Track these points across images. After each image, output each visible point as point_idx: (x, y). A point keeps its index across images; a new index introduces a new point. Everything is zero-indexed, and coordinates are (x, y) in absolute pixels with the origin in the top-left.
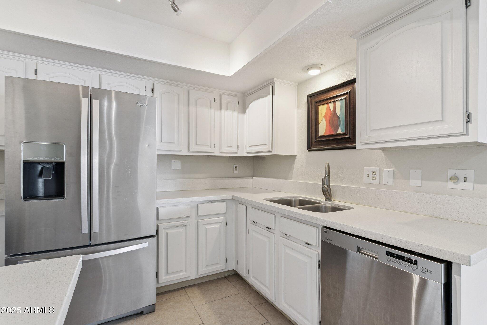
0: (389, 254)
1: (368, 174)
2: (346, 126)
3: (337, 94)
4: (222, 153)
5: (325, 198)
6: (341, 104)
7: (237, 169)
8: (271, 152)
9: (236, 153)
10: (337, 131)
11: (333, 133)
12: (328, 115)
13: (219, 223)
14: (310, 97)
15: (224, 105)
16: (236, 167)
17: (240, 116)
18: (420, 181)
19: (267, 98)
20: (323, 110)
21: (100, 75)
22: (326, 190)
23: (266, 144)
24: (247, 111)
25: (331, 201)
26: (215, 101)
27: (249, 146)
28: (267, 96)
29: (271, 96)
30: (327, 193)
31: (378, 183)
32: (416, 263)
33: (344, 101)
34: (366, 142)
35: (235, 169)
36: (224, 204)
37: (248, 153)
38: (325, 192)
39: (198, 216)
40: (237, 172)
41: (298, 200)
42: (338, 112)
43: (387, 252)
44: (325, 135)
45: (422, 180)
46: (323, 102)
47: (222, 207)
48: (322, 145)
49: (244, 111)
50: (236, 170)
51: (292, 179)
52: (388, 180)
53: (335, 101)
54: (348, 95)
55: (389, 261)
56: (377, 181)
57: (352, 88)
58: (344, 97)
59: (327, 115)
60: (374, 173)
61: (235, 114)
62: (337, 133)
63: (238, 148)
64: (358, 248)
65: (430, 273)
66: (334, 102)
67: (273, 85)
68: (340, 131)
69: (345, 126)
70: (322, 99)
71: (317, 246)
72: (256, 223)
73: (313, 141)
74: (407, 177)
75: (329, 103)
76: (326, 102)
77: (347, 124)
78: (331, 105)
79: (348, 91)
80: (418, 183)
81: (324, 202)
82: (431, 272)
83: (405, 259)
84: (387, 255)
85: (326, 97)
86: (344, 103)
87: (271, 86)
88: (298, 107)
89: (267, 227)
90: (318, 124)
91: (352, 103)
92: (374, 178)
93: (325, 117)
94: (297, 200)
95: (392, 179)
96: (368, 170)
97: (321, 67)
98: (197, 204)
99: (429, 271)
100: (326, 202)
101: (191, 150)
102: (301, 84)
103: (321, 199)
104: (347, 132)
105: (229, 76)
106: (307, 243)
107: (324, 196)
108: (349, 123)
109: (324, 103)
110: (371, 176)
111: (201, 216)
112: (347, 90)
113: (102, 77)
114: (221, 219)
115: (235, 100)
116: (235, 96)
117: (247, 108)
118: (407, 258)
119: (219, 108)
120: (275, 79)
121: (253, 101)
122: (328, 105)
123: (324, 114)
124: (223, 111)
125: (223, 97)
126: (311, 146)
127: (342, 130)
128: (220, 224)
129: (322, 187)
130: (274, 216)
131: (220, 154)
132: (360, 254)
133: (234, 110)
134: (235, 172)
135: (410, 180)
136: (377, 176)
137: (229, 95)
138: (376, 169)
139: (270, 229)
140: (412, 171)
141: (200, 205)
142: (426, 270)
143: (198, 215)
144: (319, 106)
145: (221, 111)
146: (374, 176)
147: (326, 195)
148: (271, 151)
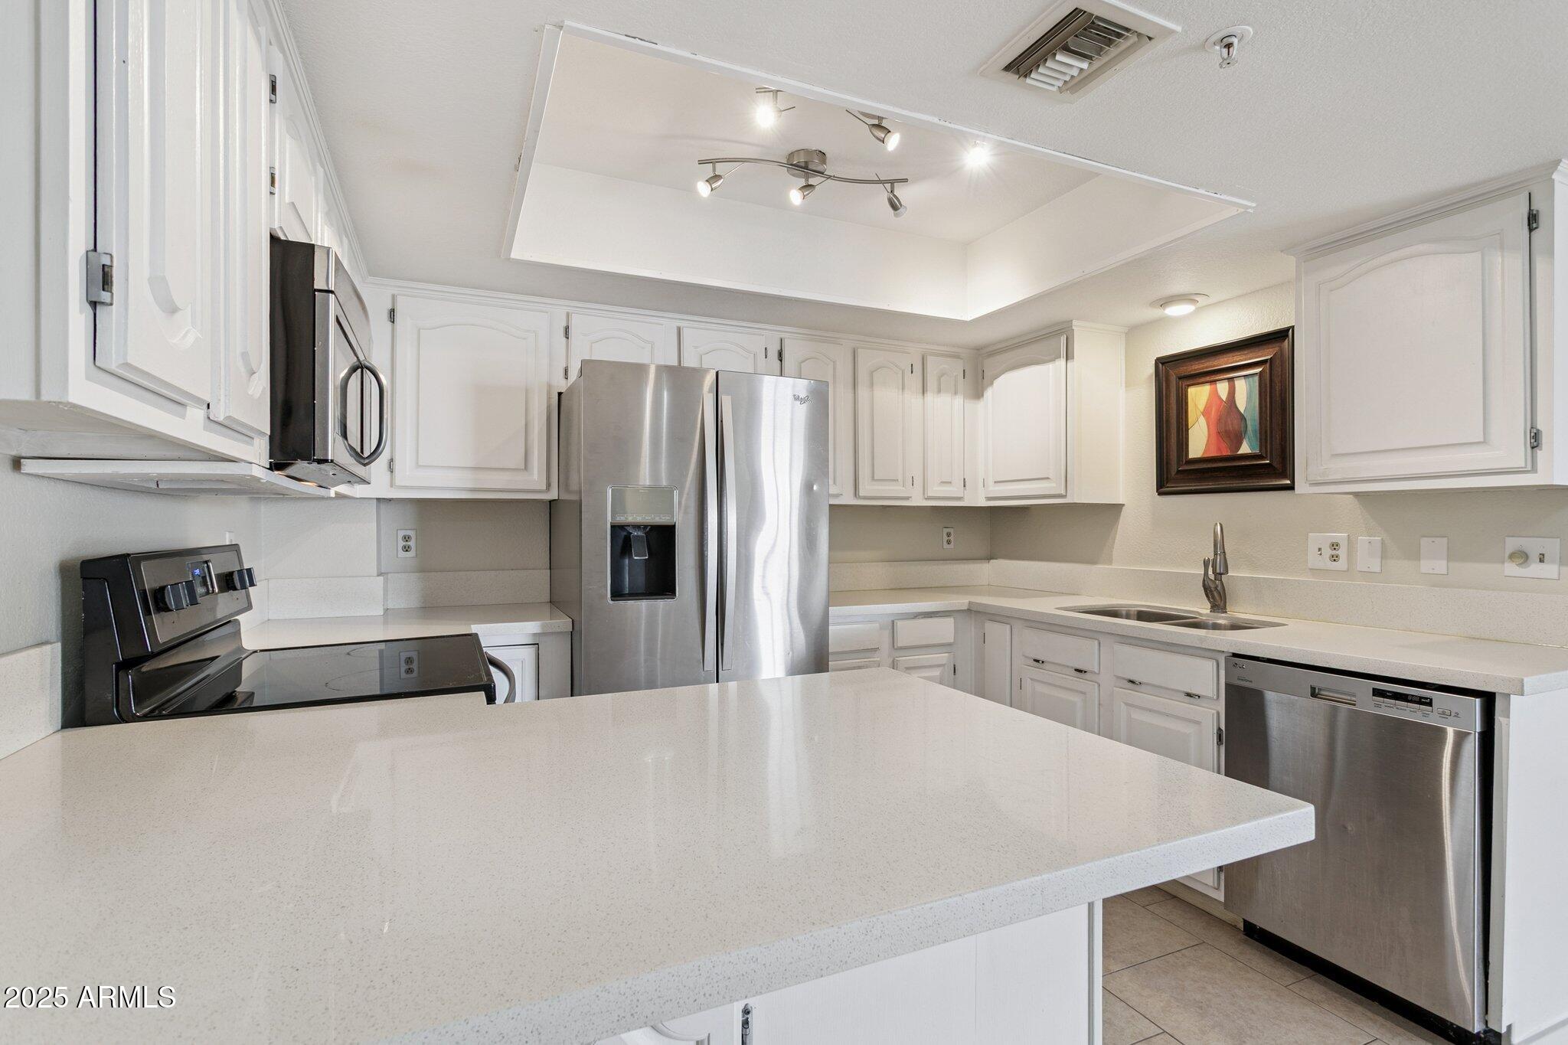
0: (1377, 693)
1: (1320, 549)
2: (1264, 437)
3: (1238, 361)
4: (929, 498)
5: (1209, 606)
6: (1250, 385)
7: (951, 538)
8: (1064, 496)
9: (960, 499)
10: (1238, 448)
11: (1227, 453)
12: (1214, 409)
13: (939, 666)
14: (1163, 364)
15: (932, 382)
16: (949, 535)
17: (970, 405)
18: (1444, 562)
19: (1051, 366)
20: (1199, 396)
21: (679, 330)
22: (1212, 586)
23: (1048, 478)
24: (989, 393)
25: (1226, 612)
26: (912, 372)
27: (995, 482)
28: (1053, 360)
29: (1063, 361)
30: (1215, 594)
31: (1345, 568)
32: (1429, 703)
33: (1257, 378)
34: (1319, 479)
35: (946, 538)
36: (950, 621)
37: (989, 499)
38: (1211, 591)
39: (896, 647)
40: (952, 546)
41: (1136, 613)
42: (1241, 404)
43: (1374, 689)
44: (1205, 456)
45: (1449, 559)
46: (1200, 377)
47: (945, 629)
48: (1200, 480)
49: (978, 393)
50: (949, 542)
51: (1110, 562)
52: (1368, 560)
53: (1233, 378)
54: (1268, 365)
55: (1378, 706)
56: (1342, 564)
57: (1277, 349)
58: (1258, 370)
59: (1211, 410)
60: (1335, 546)
61: (959, 401)
62: (1239, 453)
63: (964, 486)
64: (1313, 689)
65: (1455, 716)
66: (1231, 380)
67: (1070, 337)
68: (1245, 449)
69: (1261, 439)
70: (1196, 370)
71: (1215, 697)
72: (1043, 662)
73: (1173, 472)
74: (1415, 555)
75: (1215, 381)
76: (1208, 379)
77: (1266, 432)
78: (1223, 388)
79: (1269, 357)
80: (1440, 566)
81: (1207, 614)
82: (1457, 715)
83: (1410, 698)
84: (1374, 695)
85: (1207, 367)
86: (1257, 384)
87: (1063, 339)
88: (1126, 387)
89: (1077, 670)
90: (1187, 430)
91: (1278, 384)
92: (1334, 558)
93: (1206, 413)
94: (1132, 613)
95: (1379, 560)
96: (1318, 539)
97: (1197, 299)
98: (893, 621)
99: (1453, 714)
100: (1212, 614)
101: (862, 493)
102: (1134, 332)
103: (1201, 608)
104: (1266, 452)
105: (966, 319)
106: (1189, 695)
107: (1209, 600)
108: (1271, 432)
109: (1203, 380)
110: (1328, 552)
111: (901, 648)
112: (1265, 354)
113: (685, 333)
114: (943, 657)
115: (957, 367)
116: (956, 356)
117: (987, 386)
118: (1413, 696)
119: (921, 391)
120: (1075, 323)
121: (1010, 370)
122: (1213, 386)
123: (1201, 407)
124: (930, 397)
125: (930, 360)
126: (1167, 483)
127: (1251, 447)
128: (941, 668)
129: (1204, 580)
130: (1096, 642)
131: (924, 500)
132: (1316, 700)
133: (956, 393)
134: (946, 545)
135: (1421, 562)
136: (1342, 552)
137: (943, 355)
138: (1340, 536)
139: (1085, 672)
140: (1424, 541)
141: (899, 624)
142: (1448, 712)
143: (893, 646)
144: (1189, 386)
145: (925, 395)
146: (1334, 552)
147: (1213, 597)
148: (1064, 494)
